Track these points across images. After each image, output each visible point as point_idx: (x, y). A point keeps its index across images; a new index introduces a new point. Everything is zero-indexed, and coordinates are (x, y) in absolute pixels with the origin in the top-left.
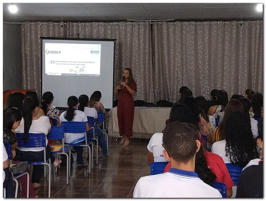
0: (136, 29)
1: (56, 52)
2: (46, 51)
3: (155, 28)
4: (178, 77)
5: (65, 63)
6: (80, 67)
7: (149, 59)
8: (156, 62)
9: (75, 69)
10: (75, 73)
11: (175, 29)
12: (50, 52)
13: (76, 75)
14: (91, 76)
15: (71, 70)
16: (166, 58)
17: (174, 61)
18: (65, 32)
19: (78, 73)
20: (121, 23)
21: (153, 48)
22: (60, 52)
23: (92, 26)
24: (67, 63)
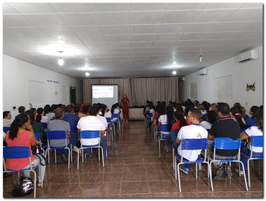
3: (132, 80)
4: (140, 98)
5: (100, 93)
6: (106, 95)
7: (130, 91)
8: (133, 92)
11: (139, 81)
13: (104, 98)
14: (110, 98)
15: (103, 96)
16: (136, 91)
17: (139, 92)
18: (99, 82)
20: (119, 79)
21: (131, 87)
23: (109, 80)
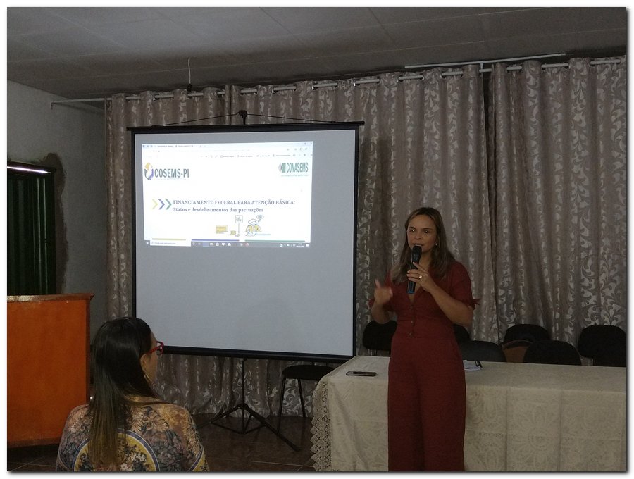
0: (433, 93)
1: (174, 173)
2: (146, 171)
3: (499, 84)
4: (579, 248)
5: (203, 206)
6: (248, 217)
7: (478, 189)
8: (503, 196)
9: (233, 226)
10: (233, 238)
11: (567, 85)
12: (157, 173)
13: (236, 244)
14: (281, 246)
15: (220, 229)
16: (539, 184)
17: (567, 192)
19: (242, 239)
20: (385, 79)
21: (492, 151)
22: (186, 172)
24: (207, 206)
